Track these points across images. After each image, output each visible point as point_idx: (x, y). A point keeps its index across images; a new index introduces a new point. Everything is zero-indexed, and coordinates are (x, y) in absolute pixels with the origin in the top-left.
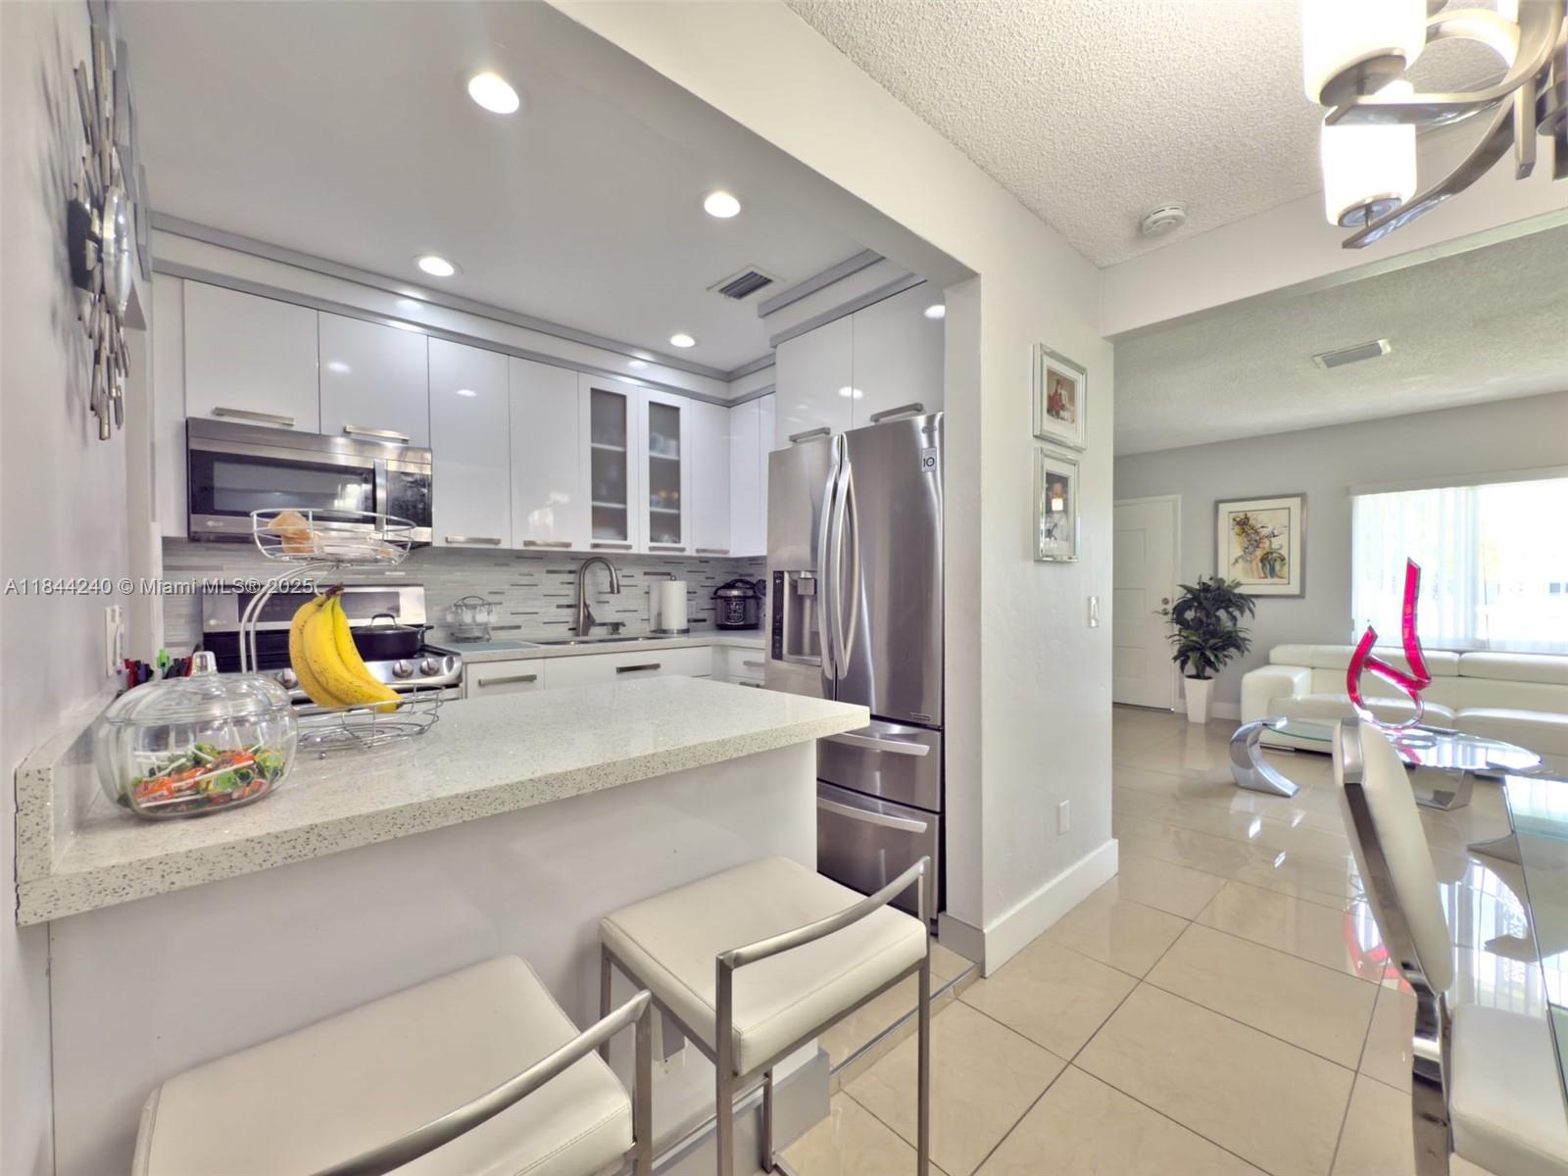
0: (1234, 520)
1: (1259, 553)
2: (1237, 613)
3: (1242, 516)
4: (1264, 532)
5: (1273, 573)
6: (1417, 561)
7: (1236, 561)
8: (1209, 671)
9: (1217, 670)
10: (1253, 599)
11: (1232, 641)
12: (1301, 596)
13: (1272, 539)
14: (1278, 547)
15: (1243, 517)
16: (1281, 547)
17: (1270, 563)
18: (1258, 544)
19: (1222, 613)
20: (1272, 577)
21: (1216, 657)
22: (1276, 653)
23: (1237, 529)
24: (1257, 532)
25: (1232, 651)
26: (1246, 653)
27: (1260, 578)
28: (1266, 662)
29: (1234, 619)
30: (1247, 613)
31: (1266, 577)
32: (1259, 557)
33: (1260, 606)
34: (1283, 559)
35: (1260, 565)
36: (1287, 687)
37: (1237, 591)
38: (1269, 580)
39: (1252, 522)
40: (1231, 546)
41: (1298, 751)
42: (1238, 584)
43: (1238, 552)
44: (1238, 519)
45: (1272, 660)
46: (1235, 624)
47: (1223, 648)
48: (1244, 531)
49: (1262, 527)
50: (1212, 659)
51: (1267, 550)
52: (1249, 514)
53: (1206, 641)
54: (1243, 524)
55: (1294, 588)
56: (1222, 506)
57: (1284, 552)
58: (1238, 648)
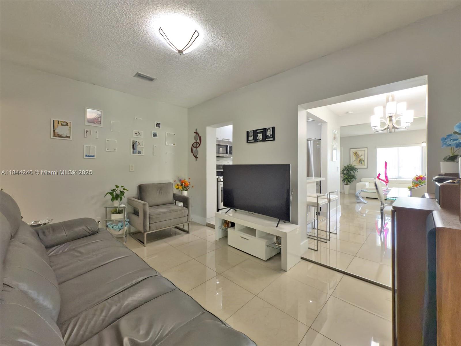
1: (359, 159)
2: (355, 171)
3: (355, 152)
4: (359, 155)
5: (361, 163)
6: (387, 162)
7: (354, 161)
8: (349, 183)
9: (351, 183)
10: (358, 169)
11: (353, 177)
12: (367, 168)
13: (362, 157)
17: (361, 161)
18: (358, 157)
19: (351, 172)
21: (351, 180)
23: (354, 154)
24: (358, 155)
25: (354, 179)
26: (356, 180)
27: (359, 164)
28: (361, 181)
29: (354, 173)
30: (357, 171)
32: (359, 160)
33: (359, 170)
34: (363, 161)
35: (359, 162)
36: (365, 185)
37: (355, 167)
38: (361, 165)
39: (357, 153)
40: (353, 158)
41: (367, 198)
42: (355, 166)
43: (354, 159)
45: (362, 181)
46: (354, 174)
47: (352, 179)
48: (356, 155)
50: (350, 181)
52: (357, 151)
53: (349, 177)
54: (356, 153)
55: (366, 167)
56: (351, 150)
57: (364, 159)
58: (355, 178)
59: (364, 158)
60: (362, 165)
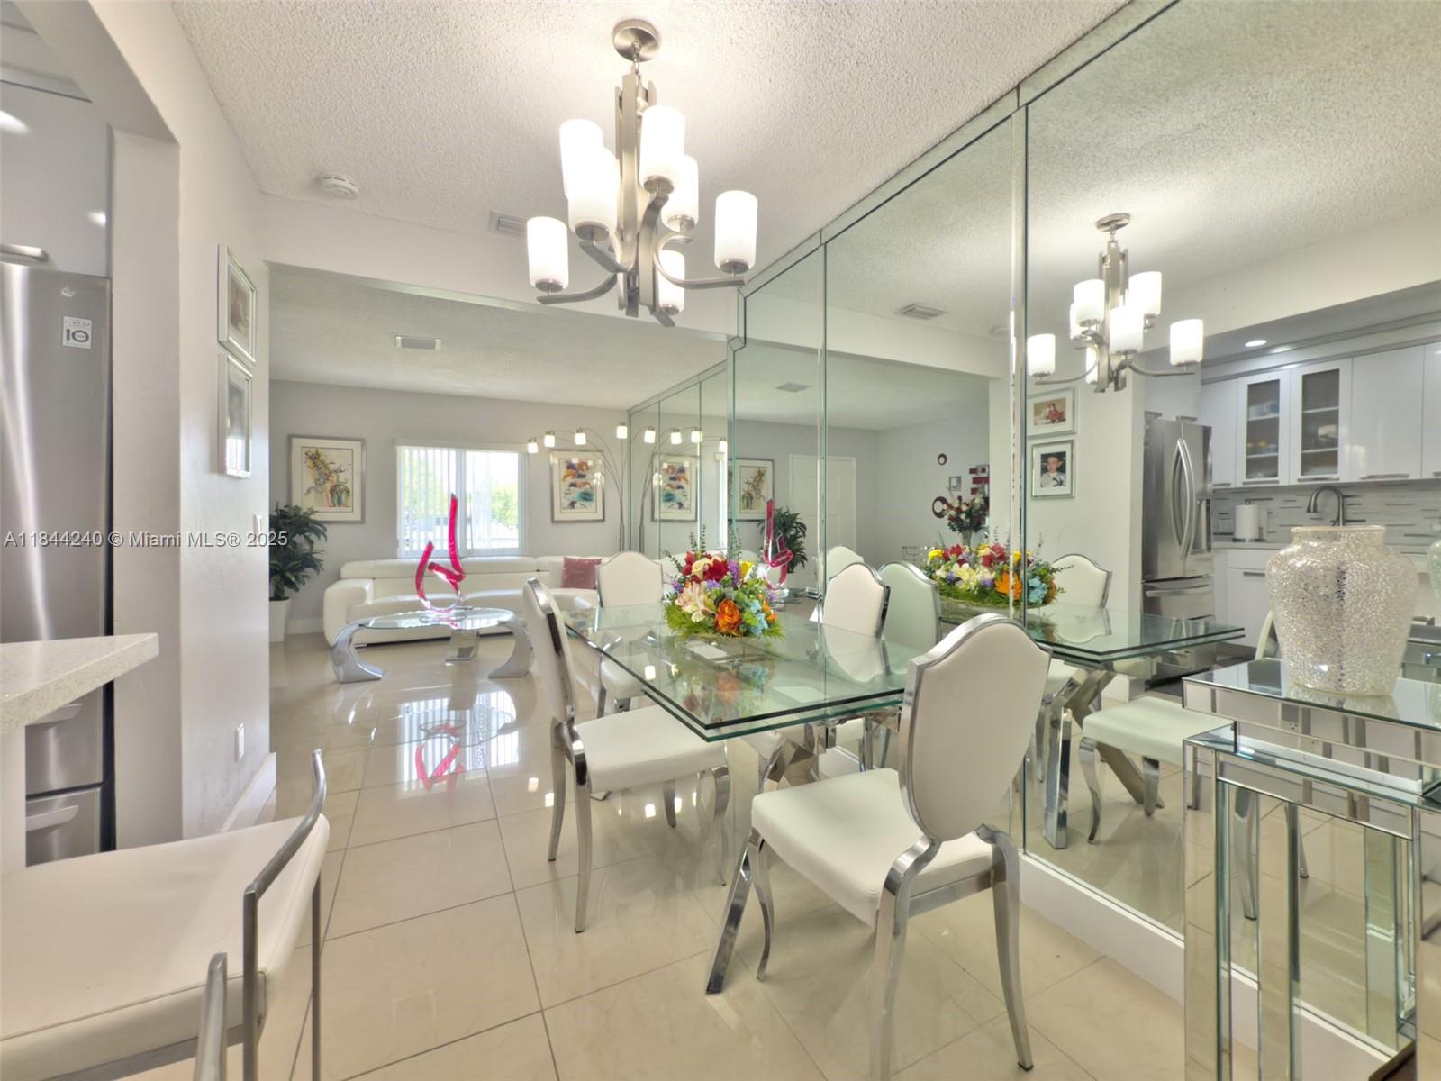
0: (306, 454)
1: (328, 486)
2: (313, 537)
3: (313, 451)
4: (332, 467)
5: (340, 503)
7: (309, 491)
8: (288, 591)
9: (297, 590)
10: (326, 526)
11: (309, 561)
12: (362, 522)
13: (340, 474)
14: (343, 481)
15: (315, 452)
16: (346, 482)
17: (338, 495)
18: (327, 477)
19: (299, 539)
20: (339, 505)
21: (296, 578)
22: (345, 571)
23: (310, 463)
24: (326, 467)
25: (309, 571)
26: (321, 572)
27: (330, 506)
28: (338, 578)
29: (311, 542)
30: (322, 536)
31: (334, 506)
32: (329, 489)
33: (330, 530)
34: (348, 492)
35: (330, 495)
36: (361, 594)
37: (312, 517)
38: (337, 509)
39: (322, 457)
40: (304, 478)
41: (370, 645)
42: (313, 512)
43: (310, 482)
44: (310, 454)
45: (342, 576)
46: (312, 547)
47: (300, 569)
48: (315, 465)
49: (331, 463)
50: (293, 579)
51: (335, 483)
52: (320, 451)
53: (287, 564)
54: (315, 458)
55: (356, 516)
56: (295, 440)
57: (349, 485)
58: (315, 567)
59: (350, 478)
60: (342, 508)
